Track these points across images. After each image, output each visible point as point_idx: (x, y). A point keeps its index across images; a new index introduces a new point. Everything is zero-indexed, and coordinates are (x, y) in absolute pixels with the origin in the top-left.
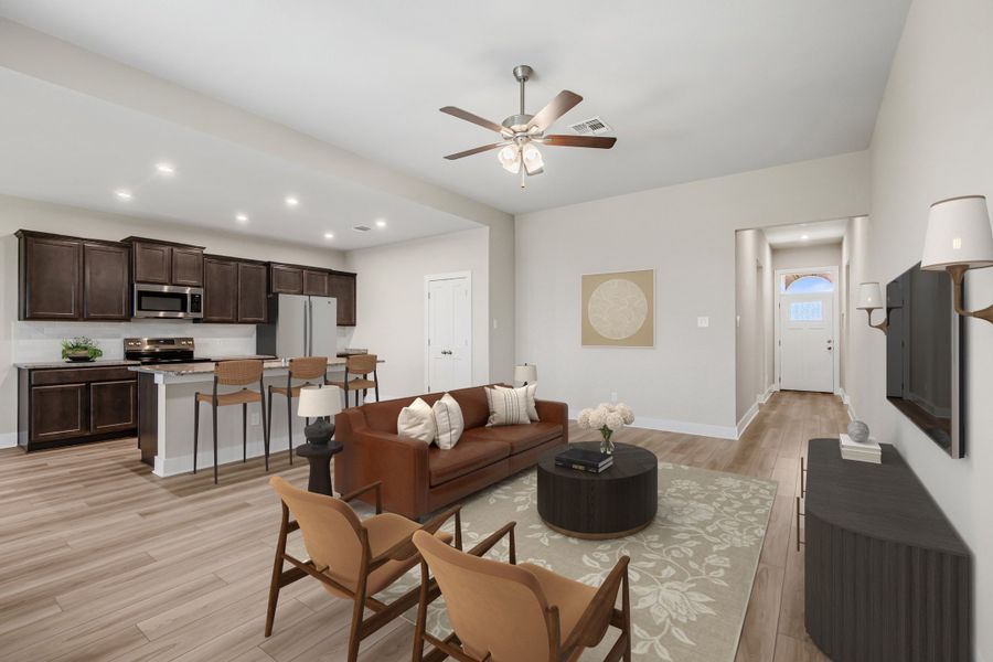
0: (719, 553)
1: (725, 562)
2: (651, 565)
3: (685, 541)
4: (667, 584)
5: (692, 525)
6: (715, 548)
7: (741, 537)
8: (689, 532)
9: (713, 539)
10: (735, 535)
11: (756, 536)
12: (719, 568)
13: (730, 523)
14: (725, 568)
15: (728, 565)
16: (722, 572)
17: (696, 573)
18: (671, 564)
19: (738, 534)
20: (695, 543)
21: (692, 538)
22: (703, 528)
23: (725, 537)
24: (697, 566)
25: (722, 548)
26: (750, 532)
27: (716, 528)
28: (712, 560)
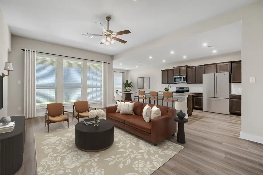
0: (49, 153)
1: (46, 152)
2: (63, 141)
3: (62, 150)
4: (56, 141)
5: (66, 155)
6: (52, 153)
7: (46, 162)
8: (64, 152)
9: (55, 155)
10: (49, 162)
11: (41, 166)
12: (47, 149)
13: (55, 165)
14: (45, 150)
15: (45, 151)
16: (45, 149)
17: (52, 145)
18: (59, 144)
19: (48, 163)
20: (59, 151)
21: (61, 152)
22: (61, 156)
23: (52, 159)
24: (53, 146)
25: (50, 154)
26: (44, 166)
27: (57, 159)
28: (51, 150)
